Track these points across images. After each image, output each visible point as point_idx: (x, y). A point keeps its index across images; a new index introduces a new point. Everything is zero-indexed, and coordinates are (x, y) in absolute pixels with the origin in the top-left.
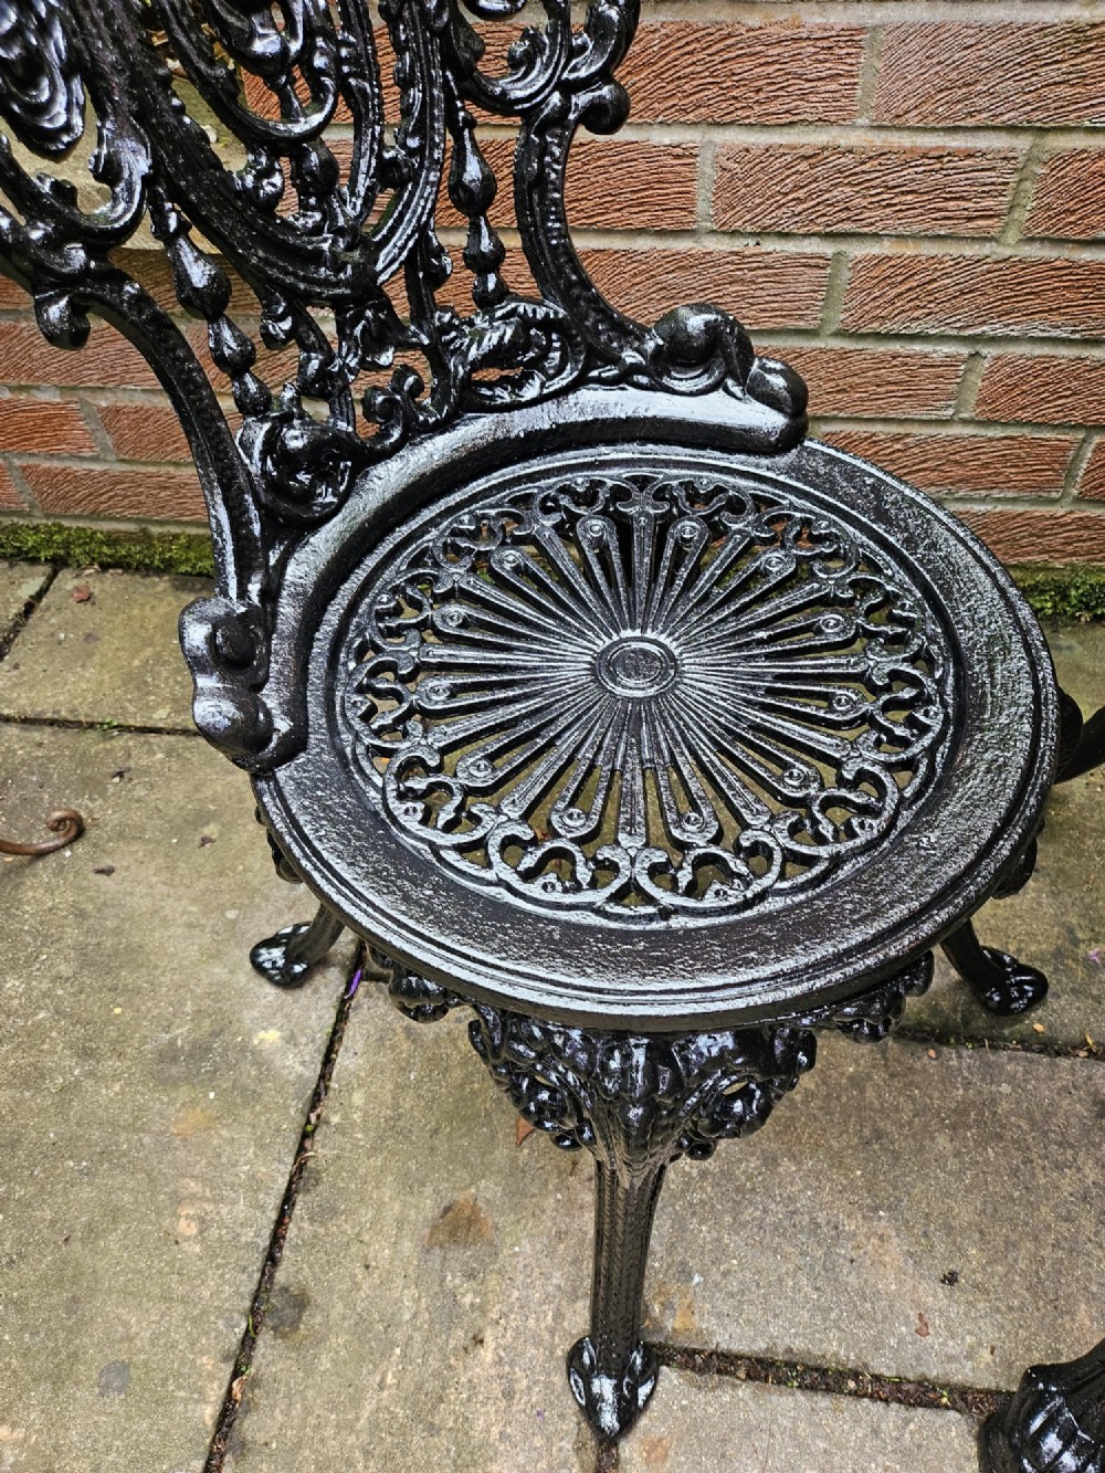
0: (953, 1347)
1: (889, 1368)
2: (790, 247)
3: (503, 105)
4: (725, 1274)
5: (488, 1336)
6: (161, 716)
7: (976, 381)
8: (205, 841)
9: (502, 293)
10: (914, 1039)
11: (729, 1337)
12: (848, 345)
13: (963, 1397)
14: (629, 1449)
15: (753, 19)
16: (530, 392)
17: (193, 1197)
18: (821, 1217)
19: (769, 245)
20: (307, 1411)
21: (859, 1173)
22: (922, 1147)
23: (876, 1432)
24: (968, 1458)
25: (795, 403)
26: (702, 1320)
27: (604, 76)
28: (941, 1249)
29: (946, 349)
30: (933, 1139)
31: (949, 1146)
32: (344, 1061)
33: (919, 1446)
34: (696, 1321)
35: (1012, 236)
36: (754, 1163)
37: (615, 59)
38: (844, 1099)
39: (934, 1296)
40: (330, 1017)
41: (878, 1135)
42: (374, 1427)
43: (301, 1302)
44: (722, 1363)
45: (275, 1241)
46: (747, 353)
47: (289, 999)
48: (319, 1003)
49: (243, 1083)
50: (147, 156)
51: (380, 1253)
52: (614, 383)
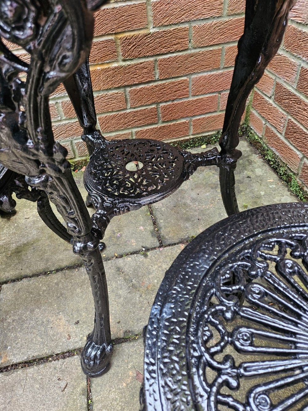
0: (77, 339)
1: (59, 351)
4: (16, 344)
10: (74, 268)
11: (15, 360)
18: (45, 320)
21: (56, 305)
22: (73, 293)
23: (55, 368)
24: (79, 366)
26: (9, 358)
28: (75, 316)
30: (76, 291)
31: (80, 291)
33: (66, 368)
34: (8, 358)
36: (28, 313)
38: (53, 289)
39: (73, 328)
41: (62, 294)
44: (15, 366)
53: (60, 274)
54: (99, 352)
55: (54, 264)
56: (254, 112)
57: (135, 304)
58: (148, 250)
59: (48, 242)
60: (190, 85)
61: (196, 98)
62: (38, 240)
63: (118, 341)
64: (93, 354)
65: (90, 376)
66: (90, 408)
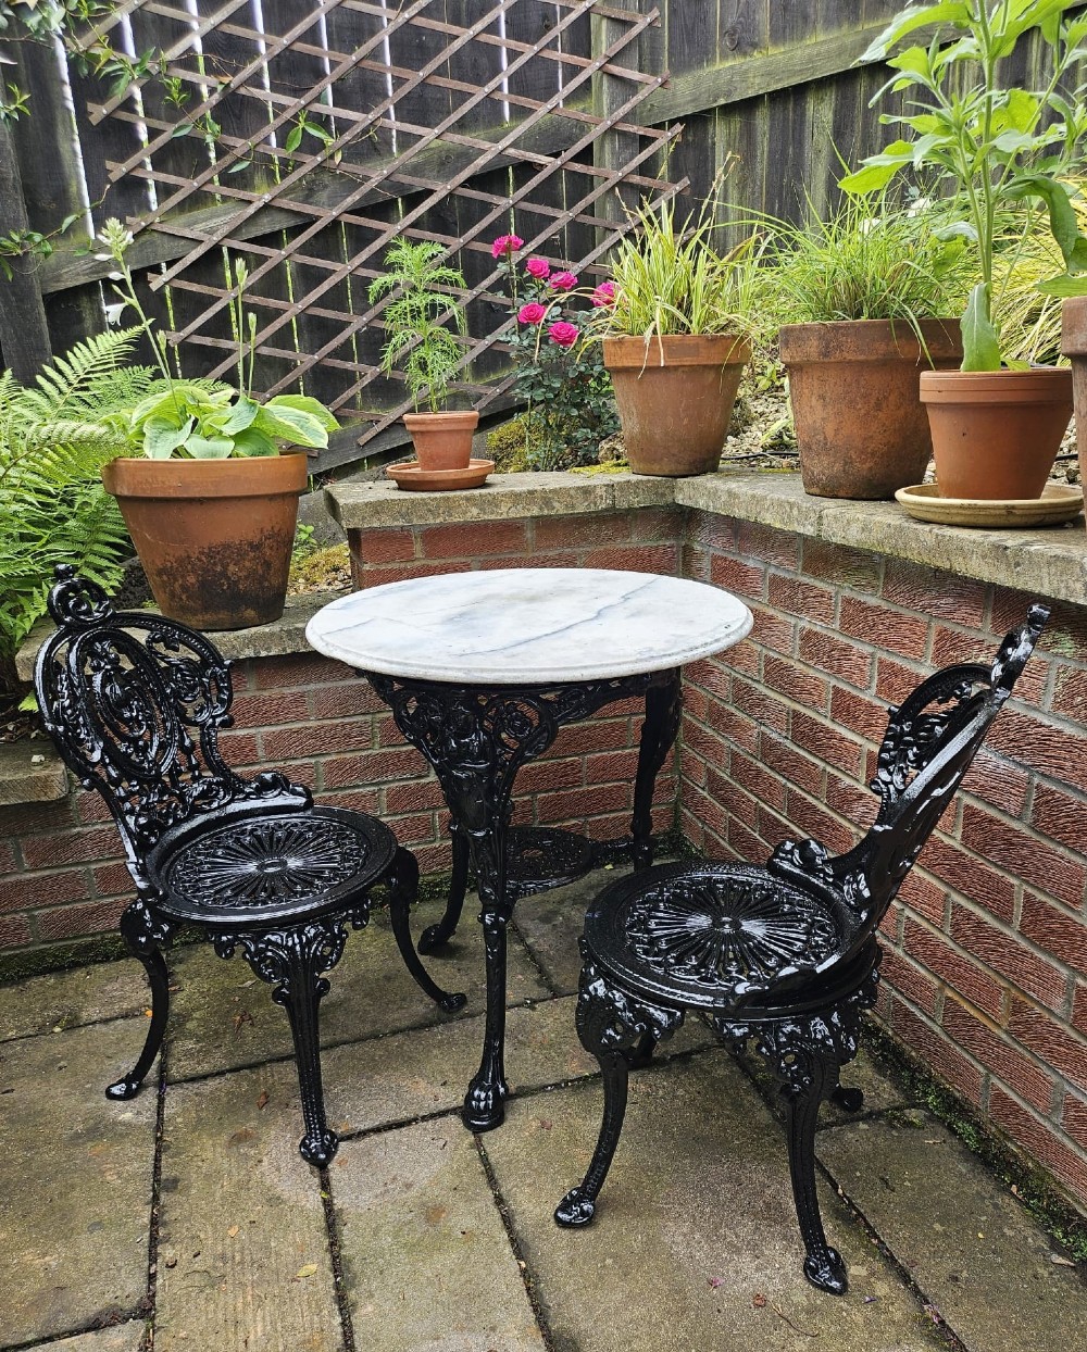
0: (449, 1100)
1: (426, 1113)
2: (298, 762)
3: (195, 724)
4: (358, 1111)
5: (265, 1159)
6: (12, 1034)
7: (384, 799)
8: (60, 1068)
11: (362, 1127)
13: (453, 1111)
14: (330, 1166)
15: (266, 694)
16: (215, 805)
17: (110, 1169)
18: (393, 1085)
19: (289, 763)
20: (190, 1205)
21: (405, 1070)
22: (428, 1055)
23: (424, 1130)
25: (308, 794)
26: (352, 1126)
27: (224, 713)
28: (439, 1078)
29: (370, 789)
30: (432, 1052)
31: (438, 1052)
32: (167, 1112)
33: (441, 1127)
34: (350, 1127)
35: (377, 746)
36: (363, 1080)
37: (228, 708)
38: (395, 1053)
39: (439, 1090)
40: (156, 1102)
41: (410, 1058)
42: (223, 1198)
43: (175, 1181)
44: (363, 1134)
45: (157, 1168)
46: (288, 784)
47: (131, 1102)
48: (148, 1099)
49: (120, 1132)
50: (101, 744)
51: (208, 1155)
52: (244, 799)
53: (400, 1036)
54: (490, 1094)
55: (386, 1026)
56: (685, 811)
57: (526, 1060)
58: (534, 1002)
59: (367, 1001)
60: (584, 769)
61: (593, 787)
62: (348, 1000)
63: (510, 1096)
64: (483, 1095)
65: (477, 1131)
66: (484, 1159)
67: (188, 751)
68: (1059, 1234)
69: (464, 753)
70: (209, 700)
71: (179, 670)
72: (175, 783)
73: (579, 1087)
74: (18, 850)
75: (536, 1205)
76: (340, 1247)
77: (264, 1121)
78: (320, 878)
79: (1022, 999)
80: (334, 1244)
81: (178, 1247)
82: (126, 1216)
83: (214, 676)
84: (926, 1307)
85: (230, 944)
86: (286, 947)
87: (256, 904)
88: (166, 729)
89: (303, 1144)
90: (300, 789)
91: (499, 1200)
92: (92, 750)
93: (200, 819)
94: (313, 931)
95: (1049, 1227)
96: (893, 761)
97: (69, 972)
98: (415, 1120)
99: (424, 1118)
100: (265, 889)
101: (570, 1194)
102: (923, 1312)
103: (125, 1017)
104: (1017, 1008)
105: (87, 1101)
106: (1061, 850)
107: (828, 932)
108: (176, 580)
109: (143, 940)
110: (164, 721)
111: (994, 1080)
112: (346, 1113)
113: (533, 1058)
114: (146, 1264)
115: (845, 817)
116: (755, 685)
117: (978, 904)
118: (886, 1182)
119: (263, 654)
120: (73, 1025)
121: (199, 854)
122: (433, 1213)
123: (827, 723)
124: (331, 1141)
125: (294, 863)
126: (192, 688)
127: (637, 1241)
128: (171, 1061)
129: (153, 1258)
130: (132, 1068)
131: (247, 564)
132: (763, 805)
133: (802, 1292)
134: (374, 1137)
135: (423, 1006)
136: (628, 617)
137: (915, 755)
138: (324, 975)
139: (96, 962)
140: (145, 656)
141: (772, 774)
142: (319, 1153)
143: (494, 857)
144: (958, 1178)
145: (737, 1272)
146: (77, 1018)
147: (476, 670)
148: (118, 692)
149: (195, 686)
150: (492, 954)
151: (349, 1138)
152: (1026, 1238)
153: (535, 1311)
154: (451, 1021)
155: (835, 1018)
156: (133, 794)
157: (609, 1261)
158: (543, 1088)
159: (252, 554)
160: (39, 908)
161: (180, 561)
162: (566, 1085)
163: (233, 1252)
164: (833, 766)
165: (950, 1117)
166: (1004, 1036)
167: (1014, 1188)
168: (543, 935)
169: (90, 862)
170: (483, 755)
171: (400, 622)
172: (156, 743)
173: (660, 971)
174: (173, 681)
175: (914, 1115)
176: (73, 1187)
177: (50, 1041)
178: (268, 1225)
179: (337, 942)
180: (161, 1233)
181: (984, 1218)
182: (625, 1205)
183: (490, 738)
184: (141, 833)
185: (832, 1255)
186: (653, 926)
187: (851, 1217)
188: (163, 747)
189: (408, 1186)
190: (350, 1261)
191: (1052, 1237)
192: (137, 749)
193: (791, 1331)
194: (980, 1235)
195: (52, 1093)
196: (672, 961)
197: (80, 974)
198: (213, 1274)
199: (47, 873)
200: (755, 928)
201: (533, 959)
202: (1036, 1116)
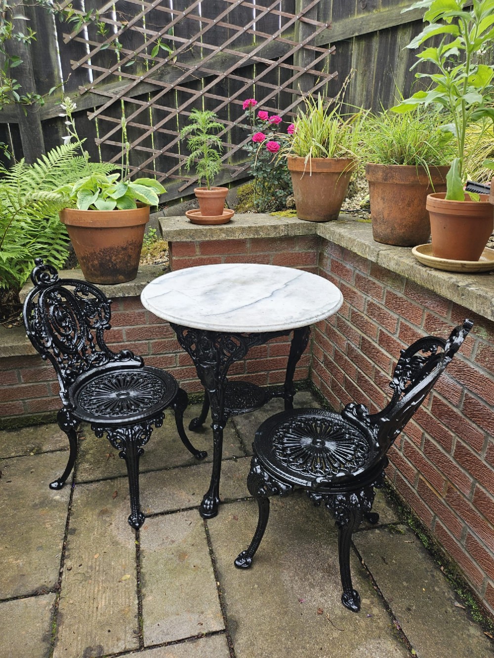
0: (195, 502)
1: (184, 507)
2: (140, 342)
3: (94, 328)
4: (155, 504)
5: (113, 523)
6: (13, 454)
7: (178, 359)
8: (32, 472)
9: (95, 351)
11: (156, 512)
12: (155, 356)
13: (196, 507)
14: (140, 529)
15: (128, 312)
16: (101, 364)
17: (48, 522)
18: (171, 493)
19: (136, 342)
20: (80, 542)
21: (177, 486)
22: (188, 480)
24: (198, 514)
25: (142, 360)
27: (107, 323)
28: (192, 491)
29: (172, 355)
30: (190, 478)
31: (192, 479)
32: (74, 497)
34: (151, 511)
36: (159, 489)
37: (109, 321)
38: (174, 477)
39: (191, 497)
40: (70, 491)
41: (180, 480)
42: (94, 540)
43: (74, 530)
44: (157, 515)
45: (68, 523)
46: (133, 355)
47: (59, 491)
48: (67, 490)
49: (53, 505)
50: (52, 339)
51: (88, 519)
52: (114, 362)
53: (177, 470)
54: (212, 502)
55: (171, 464)
56: (314, 371)
57: (230, 486)
58: (237, 457)
59: (164, 451)
60: (268, 350)
61: (272, 358)
63: (221, 503)
64: (209, 503)
65: (205, 518)
66: (207, 532)
67: (90, 340)
68: (460, 592)
69: (206, 357)
70: (101, 318)
71: (88, 304)
72: (84, 354)
73: (252, 501)
74: (19, 374)
75: (227, 556)
76: (141, 568)
77: (115, 506)
78: (143, 403)
79: (452, 486)
80: (139, 566)
81: (73, 561)
82: (53, 545)
83: (103, 307)
84: (394, 621)
85: (102, 432)
86: (125, 435)
87: (113, 414)
88: (81, 330)
89: (130, 518)
90: (139, 358)
91: (211, 552)
92: (47, 341)
93: (94, 370)
94: (137, 428)
95: (456, 588)
96: (400, 374)
97: (39, 427)
98: (179, 510)
99: (183, 510)
100: (118, 406)
101: (242, 553)
102: (393, 623)
103: (61, 450)
104: (449, 490)
105: (41, 489)
106: (474, 425)
107: (364, 451)
108: (89, 262)
109: (66, 425)
110: (80, 327)
111: (437, 519)
112: (149, 505)
113: (233, 485)
114: (59, 567)
115: (381, 389)
116: (347, 322)
117: (436, 440)
118: (384, 560)
119: (127, 295)
120: (39, 452)
121: (93, 387)
122: (182, 555)
123: (376, 345)
124: (142, 518)
125: (132, 394)
126: (93, 313)
127: (270, 578)
128: (78, 473)
129: (62, 565)
130: (61, 475)
131: (120, 256)
132: (346, 375)
133: (339, 609)
134: (160, 517)
135: (188, 456)
136: (285, 297)
137: (410, 374)
138: (141, 447)
139: (51, 423)
140: (73, 298)
141: (352, 363)
142: (137, 522)
143: (219, 401)
144: (417, 559)
145: (312, 597)
146: (41, 449)
147: (211, 325)
148: (60, 314)
149: (95, 311)
150: (216, 441)
151: (149, 516)
152: (444, 593)
153: (221, 606)
154: (199, 464)
155: (362, 494)
156: (65, 359)
157: (256, 586)
158: (236, 500)
159: (123, 252)
160: (27, 399)
161: (91, 254)
162: (247, 500)
163: (96, 565)
164: (378, 365)
165: (418, 531)
166: (443, 501)
167: (442, 568)
168: (244, 425)
169: (50, 381)
170: (214, 358)
171: (183, 293)
172: (76, 337)
173: (285, 465)
174: (85, 309)
175: (401, 528)
176: (32, 529)
177: (28, 459)
178: (111, 555)
179: (148, 433)
180: (67, 553)
181: (426, 581)
182: (265, 559)
183: (218, 351)
184: (67, 378)
185: (355, 594)
186: (285, 441)
187: (366, 575)
188: (79, 338)
189: (173, 542)
190: (144, 575)
191: (456, 593)
192: (68, 340)
193: (333, 627)
194: (424, 589)
195: (27, 484)
196: (291, 460)
197: (44, 428)
198: (86, 575)
199: (31, 384)
200: (331, 446)
201: (239, 437)
202: (454, 539)
